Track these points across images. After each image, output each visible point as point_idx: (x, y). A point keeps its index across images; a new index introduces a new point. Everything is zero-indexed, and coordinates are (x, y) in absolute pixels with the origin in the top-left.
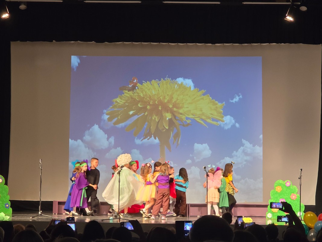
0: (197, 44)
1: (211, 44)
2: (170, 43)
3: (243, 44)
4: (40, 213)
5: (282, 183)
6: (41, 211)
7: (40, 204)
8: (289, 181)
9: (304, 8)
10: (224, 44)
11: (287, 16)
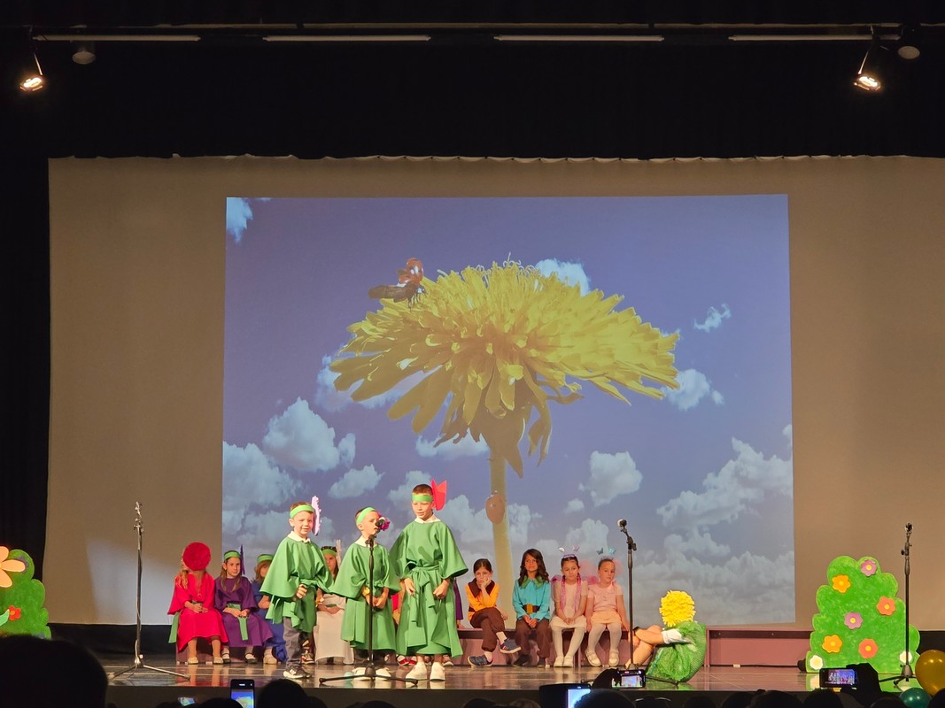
0: (597, 159)
1: (636, 160)
2: (516, 159)
3: (732, 159)
4: (137, 661)
5: (851, 565)
6: (141, 656)
7: (138, 635)
8: (870, 558)
9: (910, 52)
10: (677, 159)
11: (860, 76)
